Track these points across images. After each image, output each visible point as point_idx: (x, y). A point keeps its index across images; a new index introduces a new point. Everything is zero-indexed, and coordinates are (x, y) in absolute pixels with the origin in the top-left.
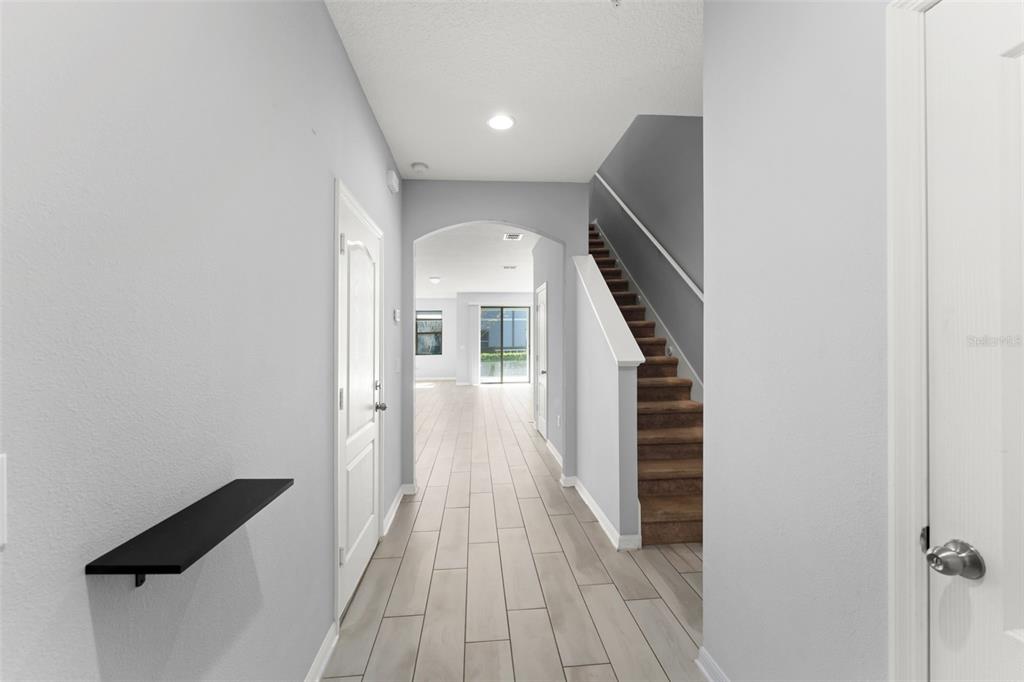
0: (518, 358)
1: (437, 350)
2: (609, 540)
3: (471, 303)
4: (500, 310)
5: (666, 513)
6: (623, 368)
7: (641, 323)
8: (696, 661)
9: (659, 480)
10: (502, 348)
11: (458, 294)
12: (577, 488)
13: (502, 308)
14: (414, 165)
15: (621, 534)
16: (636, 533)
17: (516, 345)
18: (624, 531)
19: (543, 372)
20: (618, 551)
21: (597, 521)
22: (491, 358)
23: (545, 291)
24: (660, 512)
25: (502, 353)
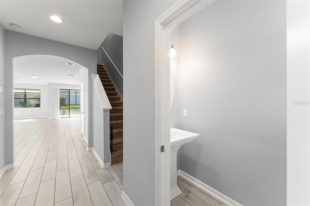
0: (77, 108)
1: (38, 105)
2: (101, 165)
3: (54, 87)
4: (68, 91)
5: (119, 153)
6: (105, 111)
7: (116, 97)
8: (122, 195)
9: (118, 144)
10: (69, 104)
11: (48, 83)
12: (93, 151)
13: (69, 90)
14: (11, 24)
15: (104, 163)
16: (110, 161)
17: (77, 104)
18: (105, 162)
19: (83, 113)
20: (103, 168)
21: (98, 161)
22: (66, 108)
23: (83, 85)
24: (117, 153)
25: (69, 106)
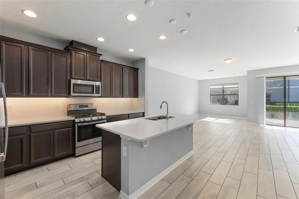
1: (236, 103)
11: (248, 72)
25: (285, 105)
